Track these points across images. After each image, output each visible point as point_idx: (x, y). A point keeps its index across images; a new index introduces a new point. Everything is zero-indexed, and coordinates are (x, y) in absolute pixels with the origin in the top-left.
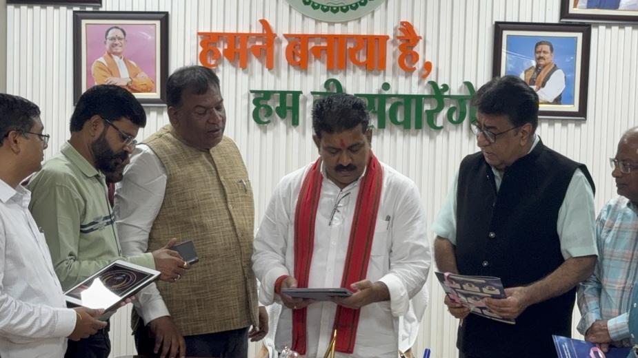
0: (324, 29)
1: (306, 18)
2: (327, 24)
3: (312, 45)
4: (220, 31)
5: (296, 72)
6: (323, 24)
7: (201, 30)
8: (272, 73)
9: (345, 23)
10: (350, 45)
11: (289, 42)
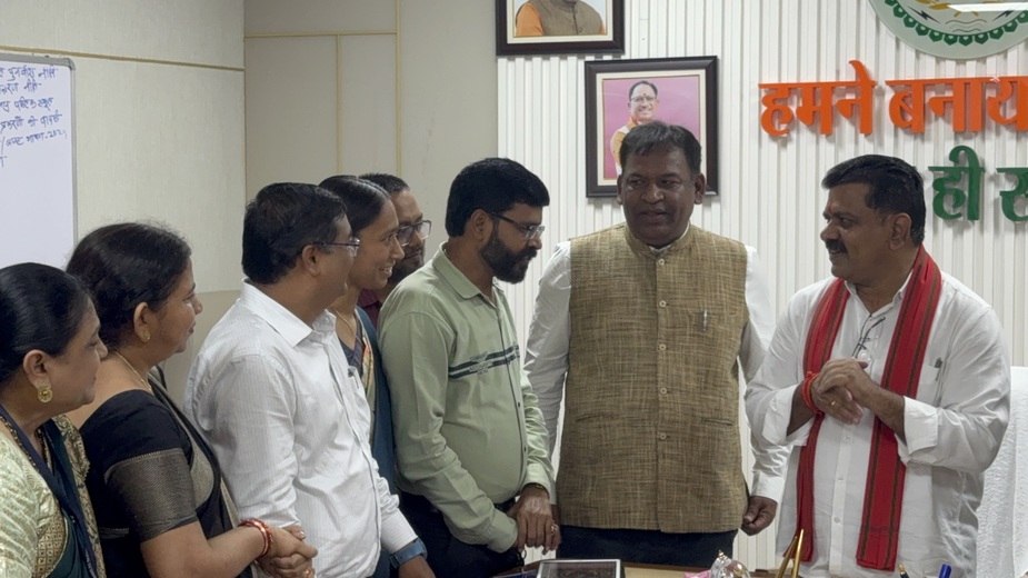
0: (950, 71)
1: (922, 56)
2: (954, 63)
3: (931, 95)
4: (793, 80)
5: (908, 137)
6: (948, 62)
7: (765, 81)
8: (872, 141)
9: (982, 60)
10: (991, 93)
11: (896, 92)
